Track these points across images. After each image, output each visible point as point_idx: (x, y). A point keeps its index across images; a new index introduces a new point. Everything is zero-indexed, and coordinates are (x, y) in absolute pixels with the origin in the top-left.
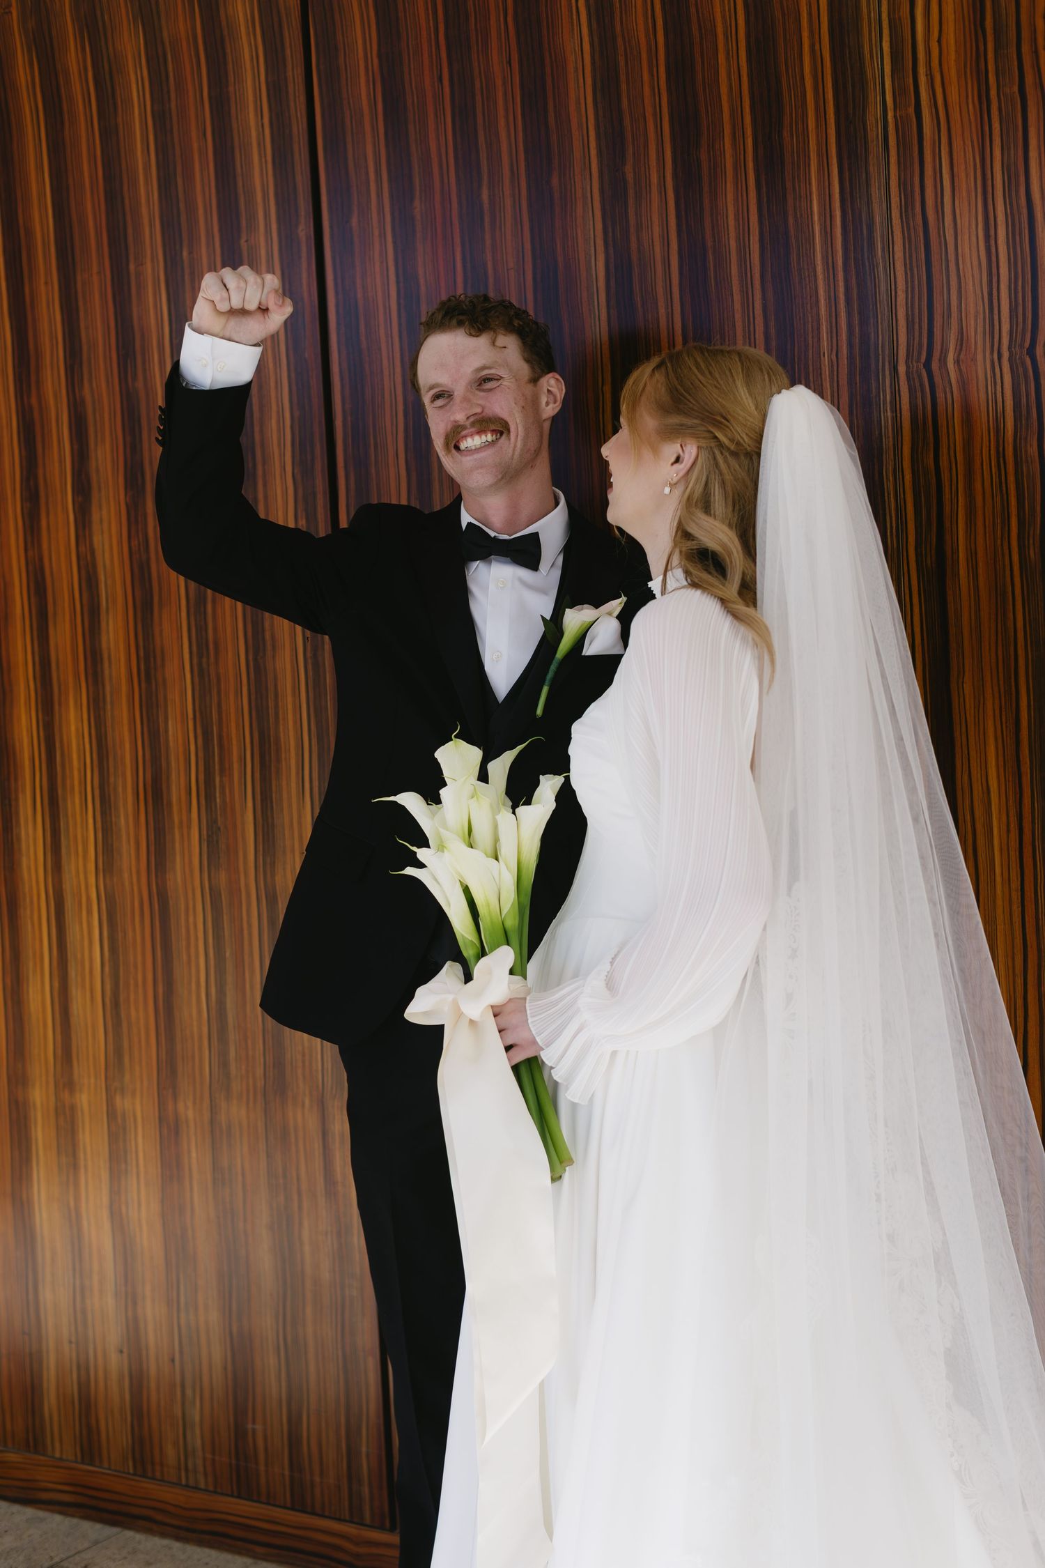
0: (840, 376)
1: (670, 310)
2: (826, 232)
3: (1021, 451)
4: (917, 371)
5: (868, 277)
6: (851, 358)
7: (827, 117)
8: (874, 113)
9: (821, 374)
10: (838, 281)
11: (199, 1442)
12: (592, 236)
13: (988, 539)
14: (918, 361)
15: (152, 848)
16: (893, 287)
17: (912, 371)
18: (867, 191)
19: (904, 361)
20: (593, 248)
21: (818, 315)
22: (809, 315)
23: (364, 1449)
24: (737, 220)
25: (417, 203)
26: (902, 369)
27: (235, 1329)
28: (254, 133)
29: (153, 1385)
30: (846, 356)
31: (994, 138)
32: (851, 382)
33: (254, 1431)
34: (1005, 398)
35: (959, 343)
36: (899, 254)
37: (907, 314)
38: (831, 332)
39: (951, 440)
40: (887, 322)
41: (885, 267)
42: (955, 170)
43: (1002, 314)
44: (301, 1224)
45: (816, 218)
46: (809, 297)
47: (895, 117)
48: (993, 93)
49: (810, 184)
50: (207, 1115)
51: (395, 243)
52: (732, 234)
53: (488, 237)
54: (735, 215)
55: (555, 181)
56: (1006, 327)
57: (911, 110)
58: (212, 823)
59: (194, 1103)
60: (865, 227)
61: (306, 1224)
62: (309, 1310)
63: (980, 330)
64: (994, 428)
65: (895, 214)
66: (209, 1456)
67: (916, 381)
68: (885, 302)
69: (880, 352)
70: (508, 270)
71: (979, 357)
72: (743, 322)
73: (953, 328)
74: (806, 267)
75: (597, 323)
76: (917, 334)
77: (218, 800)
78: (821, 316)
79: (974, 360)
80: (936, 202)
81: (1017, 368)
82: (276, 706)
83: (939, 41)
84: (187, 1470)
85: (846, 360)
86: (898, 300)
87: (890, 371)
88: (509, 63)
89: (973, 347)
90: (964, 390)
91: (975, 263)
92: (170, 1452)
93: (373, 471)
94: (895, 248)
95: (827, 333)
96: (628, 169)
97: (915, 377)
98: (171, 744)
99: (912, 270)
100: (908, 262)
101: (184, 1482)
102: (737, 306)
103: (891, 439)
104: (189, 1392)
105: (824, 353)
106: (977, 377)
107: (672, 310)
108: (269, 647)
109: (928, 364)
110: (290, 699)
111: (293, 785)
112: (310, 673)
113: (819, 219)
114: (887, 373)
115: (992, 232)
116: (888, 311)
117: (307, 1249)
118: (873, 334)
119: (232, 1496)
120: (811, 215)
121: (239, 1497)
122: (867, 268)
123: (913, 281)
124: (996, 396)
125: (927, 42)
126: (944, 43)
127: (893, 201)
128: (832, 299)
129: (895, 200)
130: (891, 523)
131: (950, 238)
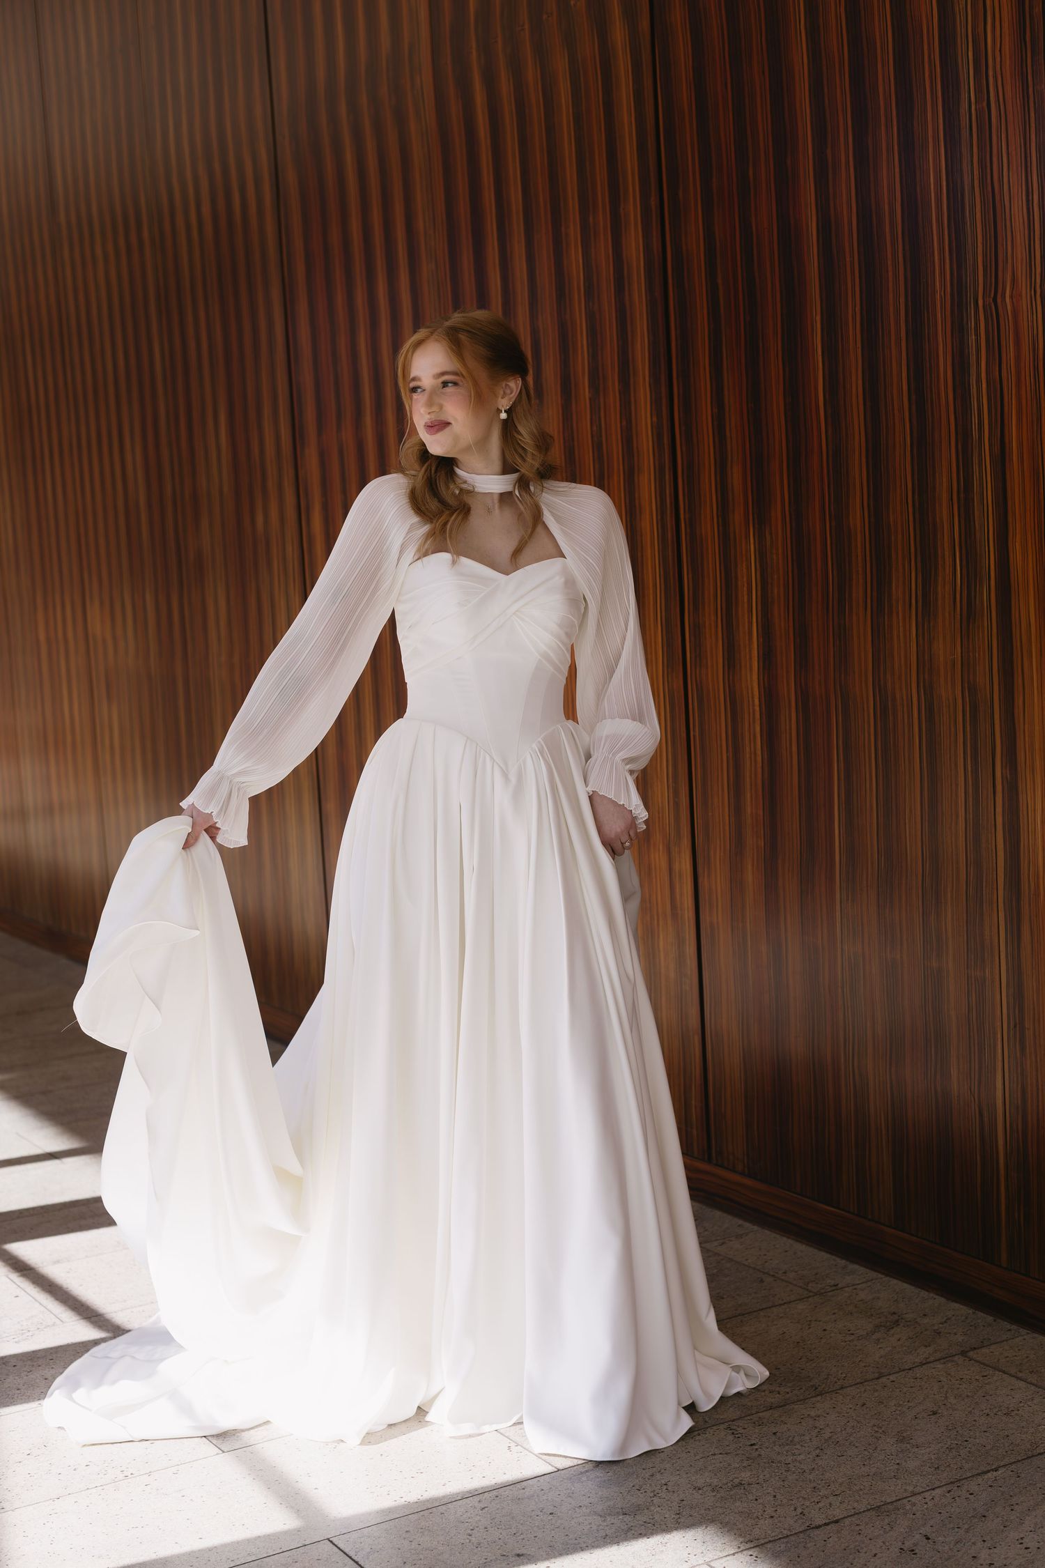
2: (938, 200)
4: (989, 304)
6: (952, 295)
8: (964, 106)
14: (990, 297)
19: (982, 297)
26: (981, 302)
28: (626, 129)
35: (1012, 281)
36: (979, 215)
37: (983, 261)
39: (1008, 358)
41: (971, 224)
42: (1010, 149)
44: (659, 937)
47: (976, 109)
48: (1031, 90)
57: (985, 104)
60: (959, 194)
64: (1032, 349)
65: (976, 183)
73: (1009, 271)
76: (989, 276)
79: (1021, 296)
80: (999, 177)
82: (642, 556)
83: (1000, 51)
88: (763, 73)
90: (1015, 319)
91: (1021, 221)
94: (976, 210)
95: (939, 275)
96: (829, 151)
97: (988, 307)
99: (985, 227)
100: (983, 221)
102: (889, 256)
103: (975, 356)
108: (637, 512)
109: (995, 300)
110: (649, 551)
111: (652, 614)
112: (660, 531)
113: (934, 189)
115: (1031, 198)
123: (986, 235)
125: (994, 52)
126: (1003, 52)
127: (975, 174)
128: (942, 250)
129: (976, 172)
130: (975, 420)
131: (1007, 202)
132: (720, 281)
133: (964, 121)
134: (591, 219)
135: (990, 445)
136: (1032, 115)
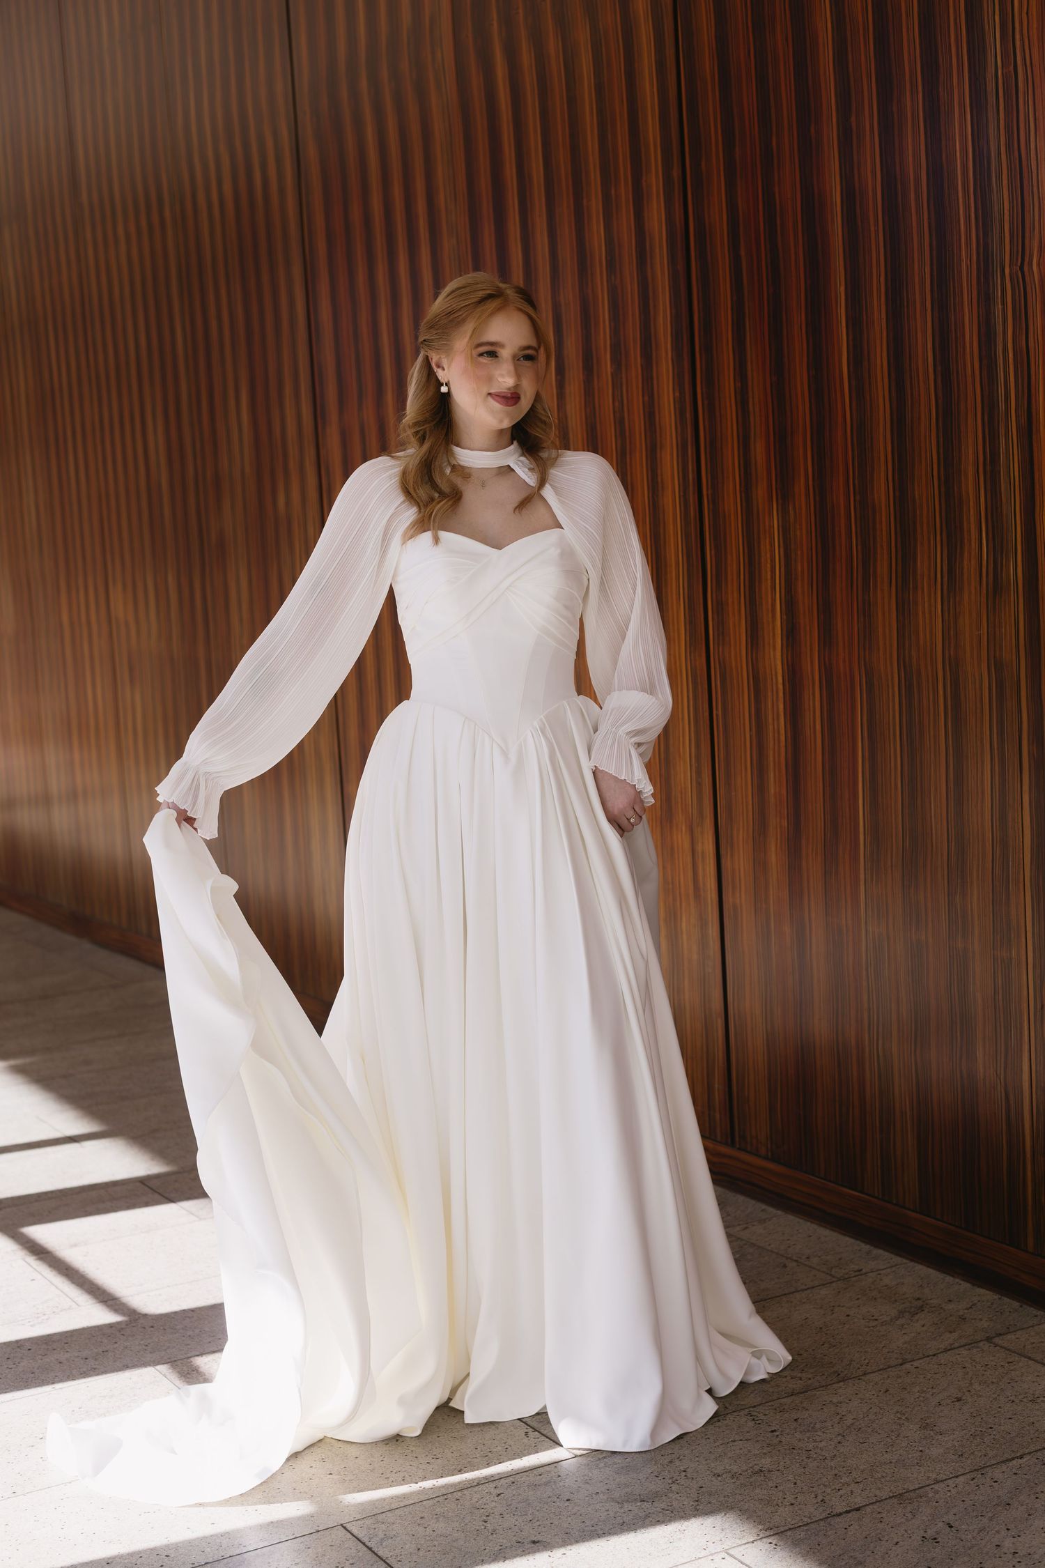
2: (964, 166)
4: (1017, 273)
5: (988, 200)
6: (978, 264)
7: (964, 75)
8: (991, 70)
10: (971, 203)
14: (1016, 265)
16: (1002, 207)
17: (1013, 273)
18: (987, 133)
19: (1008, 266)
26: (1007, 271)
28: (649, 99)
35: (1039, 250)
36: (1005, 182)
37: (1010, 228)
39: (1035, 326)
40: (998, 235)
41: (997, 192)
42: (1037, 114)
44: (681, 919)
45: (958, 154)
47: (1002, 73)
49: (955, 128)
54: (913, 153)
57: (1012, 69)
60: (985, 161)
65: (1003, 150)
67: (1015, 280)
73: (1036, 238)
76: (1015, 243)
78: (961, 232)
80: (1026, 140)
82: (665, 533)
83: (1027, 13)
86: (1005, 217)
87: (1001, 273)
88: (787, 40)
94: (1003, 177)
95: (965, 244)
96: (853, 119)
97: (1015, 277)
102: (914, 224)
103: (1001, 326)
108: (660, 488)
109: (1022, 269)
110: (671, 527)
111: (674, 591)
112: (682, 507)
113: (960, 156)
114: (999, 274)
116: (999, 226)
118: (990, 244)
120: (955, 152)
122: (987, 193)
123: (1013, 202)
125: (1021, 14)
126: (1030, 14)
127: (1002, 140)
128: (968, 218)
129: (1003, 138)
130: (1002, 391)
131: (1034, 168)
132: (743, 253)
133: (991, 86)
134: (613, 192)
135: (1017, 417)
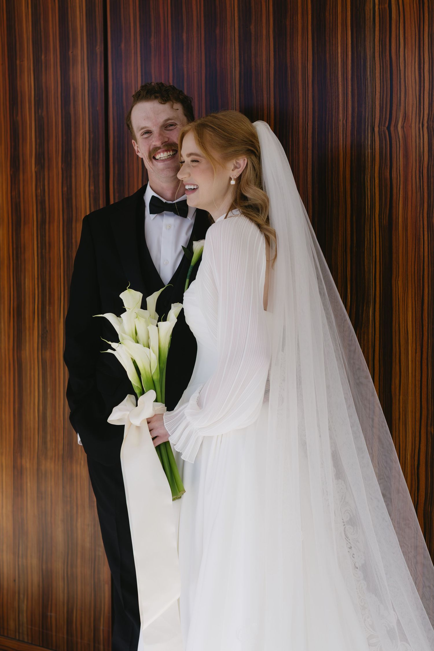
0: (347, 131)
1: (269, 96)
2: (344, 62)
3: (431, 172)
4: (383, 131)
5: (363, 85)
6: (353, 122)
7: (347, 6)
8: (369, 6)
9: (338, 130)
10: (348, 85)
11: (25, 620)
12: (234, 58)
13: (413, 213)
14: (384, 126)
15: (16, 339)
16: (374, 90)
17: (381, 131)
18: (364, 43)
19: (378, 126)
20: (234, 64)
21: (338, 102)
22: (334, 101)
23: (102, 628)
24: (302, 54)
25: (152, 38)
26: (376, 129)
27: (44, 568)
29: (5, 592)
30: (350, 122)
31: (425, 21)
32: (352, 134)
33: (51, 617)
34: (424, 146)
35: (404, 119)
36: (378, 74)
37: (380, 103)
38: (344, 110)
39: (398, 165)
40: (370, 106)
41: (371, 80)
42: (406, 35)
43: (425, 105)
45: (339, 55)
46: (334, 93)
47: (379, 8)
49: (337, 38)
50: (35, 467)
51: (141, 57)
52: (300, 61)
53: (185, 56)
54: (301, 51)
55: (218, 31)
56: (426, 112)
57: (387, 6)
58: (44, 328)
59: (30, 459)
60: (362, 61)
61: (79, 520)
62: (79, 561)
63: (414, 112)
64: (418, 160)
65: (377, 55)
66: (30, 627)
67: (383, 135)
68: (370, 97)
69: (367, 121)
70: (193, 72)
71: (413, 125)
72: (303, 103)
73: (401, 111)
74: (333, 78)
75: (234, 100)
76: (384, 113)
77: (47, 317)
78: (339, 103)
79: (411, 127)
80: (396, 50)
81: (431, 131)
84: (19, 633)
85: (350, 124)
86: (376, 96)
87: (371, 130)
89: (410, 120)
90: (405, 141)
91: (413, 81)
92: (12, 624)
93: (126, 165)
94: (376, 71)
95: (342, 110)
96: (252, 27)
97: (383, 133)
98: (27, 290)
99: (383, 82)
100: (382, 78)
101: (17, 638)
102: (301, 96)
103: (370, 163)
104: (22, 596)
105: (340, 120)
106: (412, 135)
107: (270, 96)
109: (389, 128)
113: (341, 56)
114: (369, 131)
115: (422, 68)
116: (371, 101)
117: (79, 532)
118: (363, 112)
119: (39, 646)
120: (337, 53)
121: (43, 647)
122: (362, 80)
123: (383, 88)
124: (420, 145)
127: (376, 49)
128: (345, 94)
129: (377, 48)
130: (368, 203)
131: (402, 68)
135: (380, 219)
136: (426, 15)
